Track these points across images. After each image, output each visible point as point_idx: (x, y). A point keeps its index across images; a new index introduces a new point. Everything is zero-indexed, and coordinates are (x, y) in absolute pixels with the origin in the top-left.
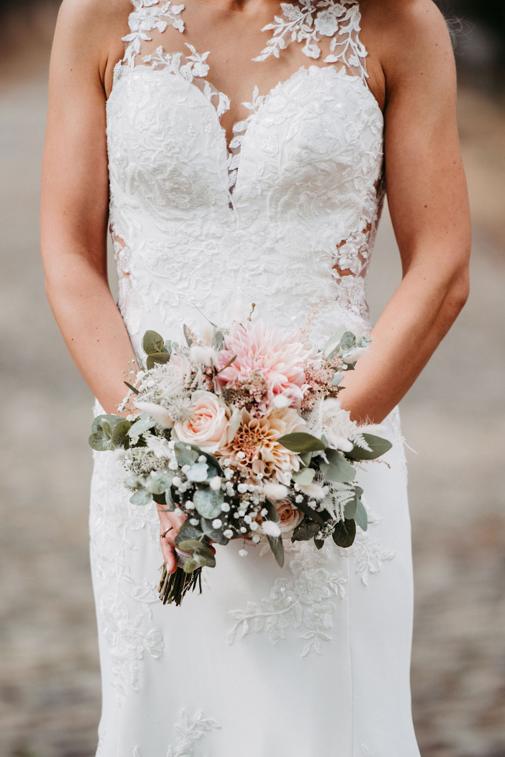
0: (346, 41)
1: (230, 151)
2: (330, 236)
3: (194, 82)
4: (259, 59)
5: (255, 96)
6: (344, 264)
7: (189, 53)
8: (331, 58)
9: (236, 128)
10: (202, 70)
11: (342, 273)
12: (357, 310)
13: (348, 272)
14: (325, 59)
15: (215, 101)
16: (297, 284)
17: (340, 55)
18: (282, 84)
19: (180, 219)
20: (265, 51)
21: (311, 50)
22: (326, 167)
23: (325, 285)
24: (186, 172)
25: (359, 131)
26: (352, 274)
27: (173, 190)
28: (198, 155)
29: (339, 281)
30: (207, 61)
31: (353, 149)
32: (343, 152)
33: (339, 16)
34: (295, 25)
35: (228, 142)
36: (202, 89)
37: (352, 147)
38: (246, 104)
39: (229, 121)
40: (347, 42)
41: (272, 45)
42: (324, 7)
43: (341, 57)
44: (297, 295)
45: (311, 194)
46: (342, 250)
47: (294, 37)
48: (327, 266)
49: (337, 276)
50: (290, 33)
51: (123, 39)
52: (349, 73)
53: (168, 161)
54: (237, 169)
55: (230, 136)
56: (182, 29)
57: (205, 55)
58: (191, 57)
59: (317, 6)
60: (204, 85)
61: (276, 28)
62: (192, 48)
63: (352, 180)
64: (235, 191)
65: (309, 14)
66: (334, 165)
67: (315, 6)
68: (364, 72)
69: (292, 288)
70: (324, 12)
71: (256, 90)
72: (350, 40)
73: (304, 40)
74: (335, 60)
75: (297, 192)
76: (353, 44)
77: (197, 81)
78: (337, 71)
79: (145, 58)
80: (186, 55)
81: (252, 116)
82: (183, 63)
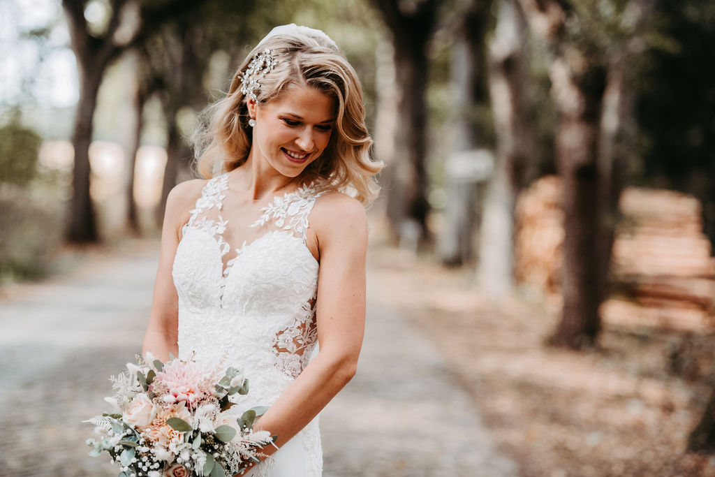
1: (223, 276)
2: (272, 328)
3: (214, 237)
4: (252, 226)
5: (243, 245)
6: (281, 345)
7: (219, 221)
8: (288, 227)
9: (228, 264)
10: (221, 230)
11: (280, 350)
12: (290, 373)
13: (285, 350)
14: (284, 227)
15: (222, 248)
16: (250, 355)
19: (198, 313)
20: (257, 222)
23: (269, 356)
24: (198, 286)
25: (292, 269)
26: (288, 351)
27: (192, 296)
28: (205, 277)
29: (277, 355)
30: (226, 225)
33: (302, 206)
34: (277, 209)
35: (223, 271)
36: (217, 240)
38: (237, 250)
39: (225, 259)
40: (300, 219)
41: (262, 219)
43: (293, 227)
44: (250, 361)
45: (260, 302)
46: (281, 337)
47: (275, 215)
48: (269, 345)
49: (277, 352)
50: (273, 213)
51: (190, 212)
52: (294, 236)
53: (188, 279)
54: (225, 286)
55: (225, 268)
56: (220, 208)
57: (226, 222)
58: (219, 223)
60: (219, 238)
61: (268, 209)
62: (220, 218)
63: (287, 297)
64: (223, 298)
65: (287, 203)
66: (272, 286)
68: (305, 237)
69: (247, 357)
70: (295, 203)
71: (245, 243)
72: (302, 218)
73: (279, 217)
74: (289, 228)
75: (251, 301)
76: (303, 220)
77: (217, 237)
78: (288, 234)
79: (197, 223)
80: (216, 221)
81: (238, 257)
82: (213, 226)
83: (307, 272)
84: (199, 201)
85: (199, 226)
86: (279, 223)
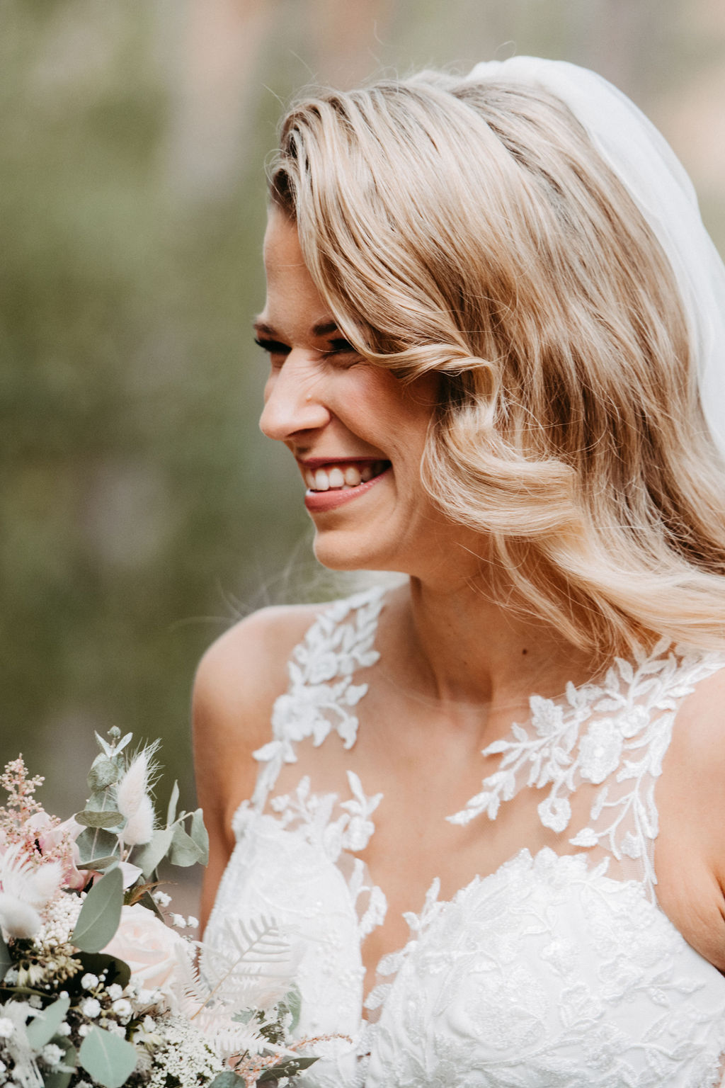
0: (625, 798)
3: (338, 862)
4: (458, 818)
5: (432, 898)
7: (351, 796)
8: (587, 836)
9: (383, 968)
10: (360, 835)
14: (574, 836)
15: (362, 905)
17: (606, 832)
18: (481, 880)
20: (474, 801)
21: (554, 811)
22: (515, 1078)
30: (375, 814)
31: (582, 1042)
32: (552, 1049)
33: (629, 735)
34: (543, 746)
35: (365, 996)
36: (348, 877)
37: (581, 1038)
38: (411, 918)
39: (373, 951)
40: (627, 800)
41: (491, 789)
42: (609, 712)
43: (608, 836)
47: (534, 774)
50: (528, 765)
51: (256, 753)
52: (613, 873)
54: (369, 1054)
55: (369, 984)
56: (352, 740)
57: (374, 802)
58: (351, 806)
59: (596, 709)
60: (353, 868)
61: (510, 750)
62: (356, 782)
65: (576, 723)
67: (592, 707)
70: (605, 722)
71: (436, 888)
72: (635, 794)
73: (550, 785)
74: (593, 841)
76: (639, 805)
77: (345, 859)
78: (590, 868)
79: (280, 802)
80: (344, 800)
81: (412, 945)
82: (334, 818)
83: (665, 1006)
84: (282, 704)
85: (290, 816)
86: (554, 814)
